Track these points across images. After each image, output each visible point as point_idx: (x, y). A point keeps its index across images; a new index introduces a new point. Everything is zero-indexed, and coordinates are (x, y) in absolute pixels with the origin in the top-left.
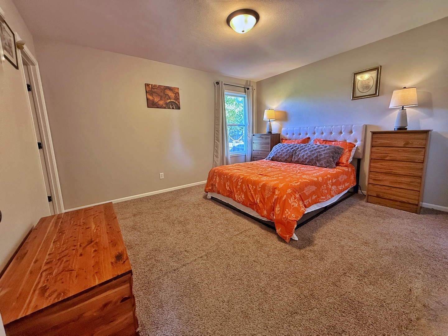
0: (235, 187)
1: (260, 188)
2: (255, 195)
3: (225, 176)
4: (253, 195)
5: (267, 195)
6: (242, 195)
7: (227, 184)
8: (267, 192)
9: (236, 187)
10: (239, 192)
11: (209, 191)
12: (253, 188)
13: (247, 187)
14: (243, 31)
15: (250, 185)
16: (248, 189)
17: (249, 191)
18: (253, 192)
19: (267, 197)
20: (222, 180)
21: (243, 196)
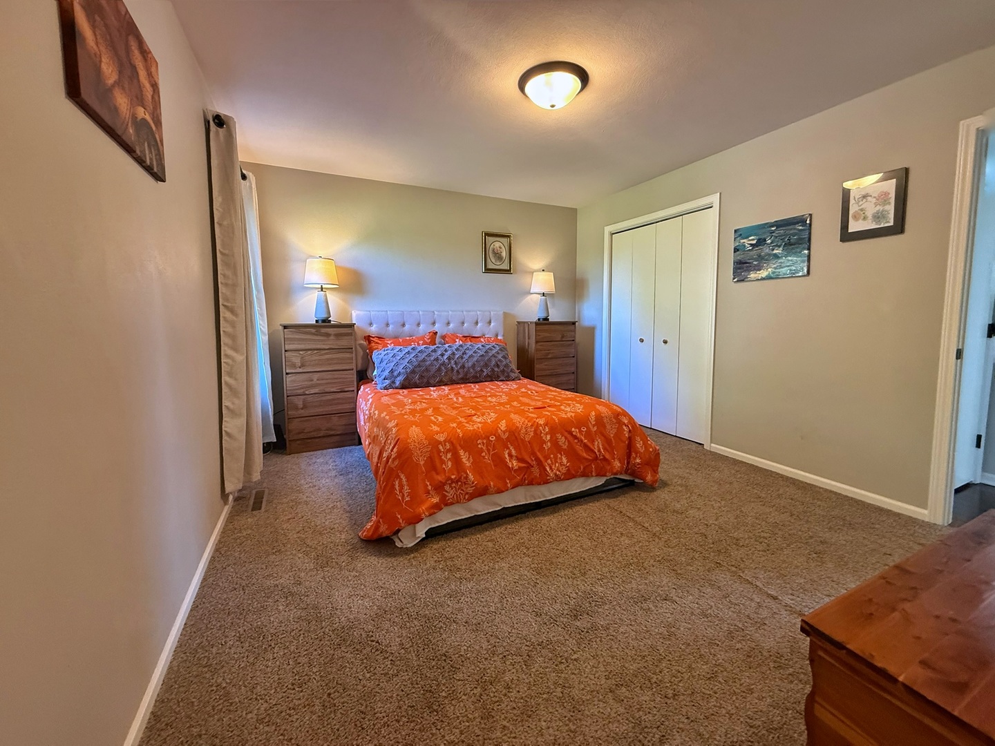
0: (539, 451)
1: (594, 426)
2: (593, 442)
3: (493, 438)
4: (589, 444)
5: (611, 431)
6: (561, 459)
7: (507, 456)
8: (608, 427)
9: (542, 449)
10: (552, 456)
11: (432, 511)
12: (580, 432)
13: (568, 436)
14: (553, 106)
15: (573, 429)
16: (571, 438)
17: (576, 441)
18: (586, 438)
19: (612, 435)
20: (483, 454)
21: (565, 460)
